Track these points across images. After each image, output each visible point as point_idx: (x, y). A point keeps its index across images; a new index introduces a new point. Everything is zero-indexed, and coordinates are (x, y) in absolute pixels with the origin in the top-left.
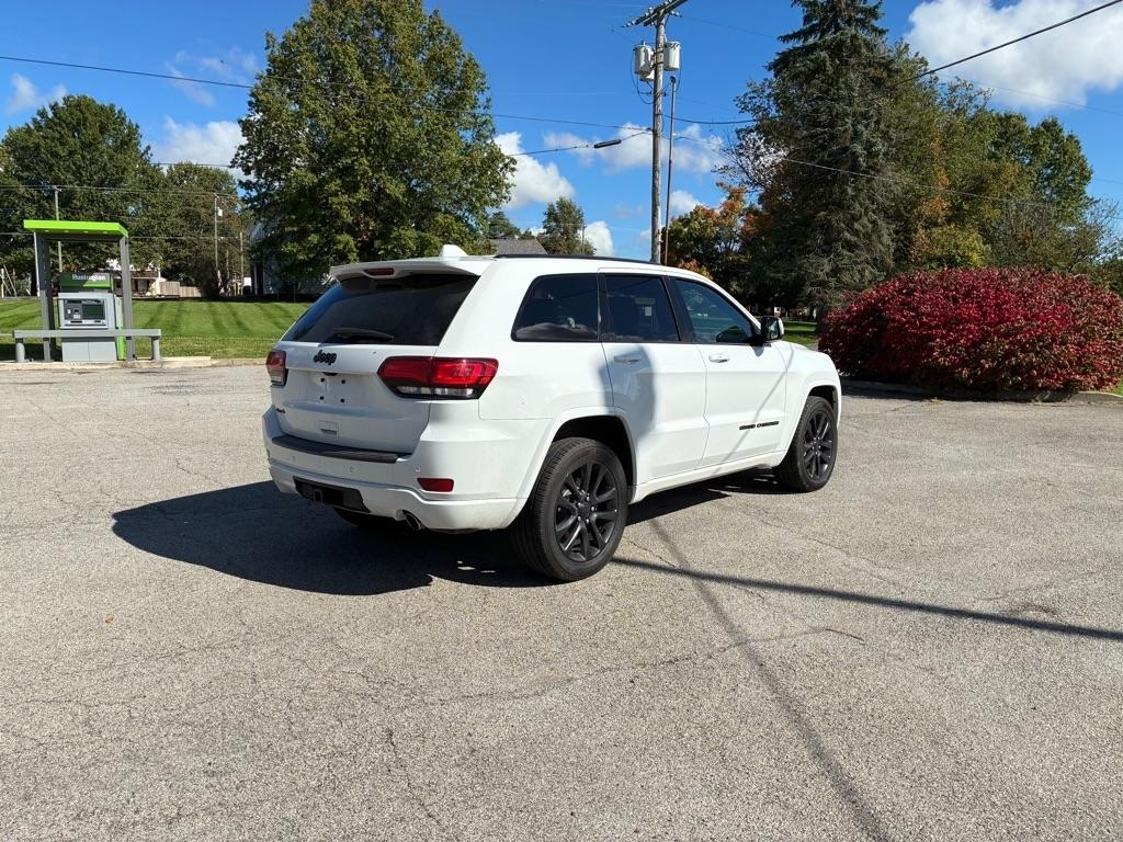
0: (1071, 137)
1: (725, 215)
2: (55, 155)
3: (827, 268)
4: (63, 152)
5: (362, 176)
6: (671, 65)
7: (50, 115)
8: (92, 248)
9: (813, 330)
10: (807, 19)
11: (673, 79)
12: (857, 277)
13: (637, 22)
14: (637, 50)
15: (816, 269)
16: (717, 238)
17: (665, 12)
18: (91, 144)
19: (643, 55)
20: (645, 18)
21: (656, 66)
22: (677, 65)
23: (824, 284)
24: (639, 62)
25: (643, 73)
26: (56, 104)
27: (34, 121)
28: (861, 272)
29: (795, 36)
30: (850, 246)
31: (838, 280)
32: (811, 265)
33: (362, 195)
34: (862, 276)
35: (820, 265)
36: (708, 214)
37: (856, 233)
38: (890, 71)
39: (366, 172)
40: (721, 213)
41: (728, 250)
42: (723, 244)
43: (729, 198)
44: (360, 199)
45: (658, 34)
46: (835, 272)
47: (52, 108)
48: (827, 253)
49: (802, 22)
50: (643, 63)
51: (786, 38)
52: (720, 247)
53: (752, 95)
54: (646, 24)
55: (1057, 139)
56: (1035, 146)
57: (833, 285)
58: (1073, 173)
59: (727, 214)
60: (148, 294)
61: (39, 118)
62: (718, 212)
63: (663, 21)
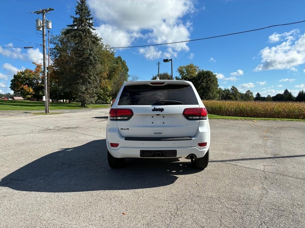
0: (124, 61)
1: (36, 72)
3: (84, 88)
6: (49, 27)
9: (80, 105)
10: (74, 22)
11: (49, 32)
12: (92, 91)
13: (35, 13)
14: (37, 21)
15: (82, 89)
16: (34, 79)
17: (45, 12)
19: (39, 23)
20: (38, 12)
21: (43, 27)
22: (51, 28)
23: (84, 93)
24: (38, 24)
25: (38, 28)
28: (93, 90)
29: (71, 26)
30: (89, 83)
31: (87, 92)
32: (80, 87)
34: (93, 91)
35: (82, 88)
36: (31, 72)
37: (91, 79)
38: (97, 40)
40: (35, 71)
41: (38, 83)
42: (36, 81)
43: (37, 67)
45: (43, 17)
46: (86, 89)
48: (84, 84)
49: (73, 22)
50: (39, 25)
51: (69, 26)
52: (35, 81)
53: (53, 39)
54: (37, 14)
55: (121, 61)
56: (117, 62)
57: (86, 93)
58: (125, 69)
59: (37, 72)
62: (34, 71)
63: (45, 14)
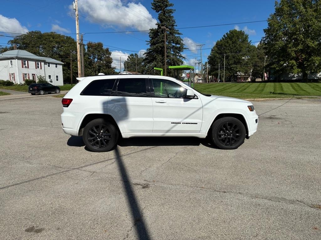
2: (225, 46)
4: (227, 45)
5: (300, 41)
7: (226, 36)
8: (233, 70)
18: (235, 42)
26: (227, 33)
27: (222, 38)
33: (300, 47)
39: (302, 39)
44: (298, 49)
47: (227, 34)
60: (247, 81)
61: (223, 37)
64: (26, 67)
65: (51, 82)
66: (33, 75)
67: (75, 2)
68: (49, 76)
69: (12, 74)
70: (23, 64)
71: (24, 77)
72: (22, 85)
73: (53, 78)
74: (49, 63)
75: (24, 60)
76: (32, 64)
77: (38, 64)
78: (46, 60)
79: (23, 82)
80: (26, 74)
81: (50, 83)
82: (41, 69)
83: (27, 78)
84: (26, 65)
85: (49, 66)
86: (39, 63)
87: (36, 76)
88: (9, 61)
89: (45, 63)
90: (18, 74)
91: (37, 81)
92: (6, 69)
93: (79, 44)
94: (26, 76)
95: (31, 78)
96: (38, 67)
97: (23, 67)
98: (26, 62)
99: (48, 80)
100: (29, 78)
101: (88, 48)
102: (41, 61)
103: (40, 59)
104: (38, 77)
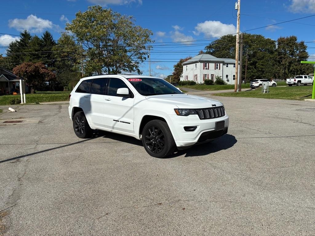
64: (206, 68)
65: (228, 81)
66: (212, 75)
67: (238, 2)
68: (226, 75)
69: (196, 75)
70: (205, 66)
71: (204, 78)
72: (202, 84)
73: (231, 78)
74: (227, 64)
75: (206, 63)
76: (212, 66)
77: (217, 65)
78: (225, 61)
79: (203, 82)
80: (206, 75)
81: (226, 82)
82: (220, 69)
83: (207, 79)
84: (206, 67)
85: (227, 66)
86: (219, 64)
87: (215, 76)
88: (195, 64)
89: (224, 63)
90: (199, 75)
91: (215, 80)
92: (192, 71)
93: (238, 43)
94: (206, 77)
95: (210, 78)
96: (217, 68)
97: (204, 69)
98: (207, 64)
99: (225, 80)
100: (208, 78)
101: (279, 44)
102: (220, 62)
103: (219, 61)
104: (215, 77)
